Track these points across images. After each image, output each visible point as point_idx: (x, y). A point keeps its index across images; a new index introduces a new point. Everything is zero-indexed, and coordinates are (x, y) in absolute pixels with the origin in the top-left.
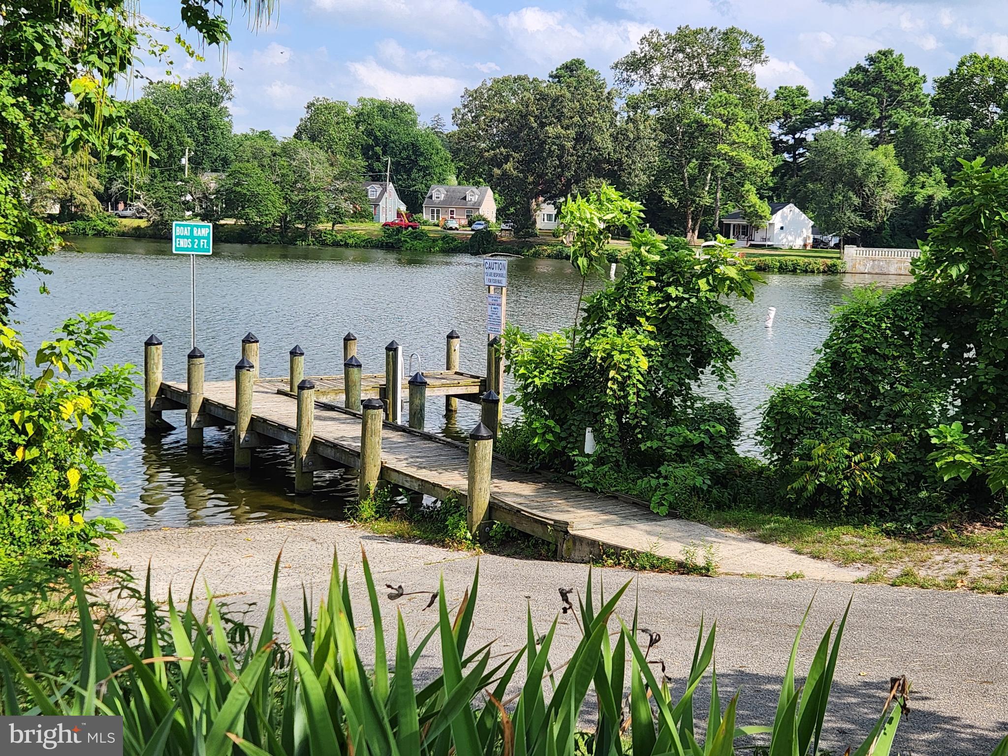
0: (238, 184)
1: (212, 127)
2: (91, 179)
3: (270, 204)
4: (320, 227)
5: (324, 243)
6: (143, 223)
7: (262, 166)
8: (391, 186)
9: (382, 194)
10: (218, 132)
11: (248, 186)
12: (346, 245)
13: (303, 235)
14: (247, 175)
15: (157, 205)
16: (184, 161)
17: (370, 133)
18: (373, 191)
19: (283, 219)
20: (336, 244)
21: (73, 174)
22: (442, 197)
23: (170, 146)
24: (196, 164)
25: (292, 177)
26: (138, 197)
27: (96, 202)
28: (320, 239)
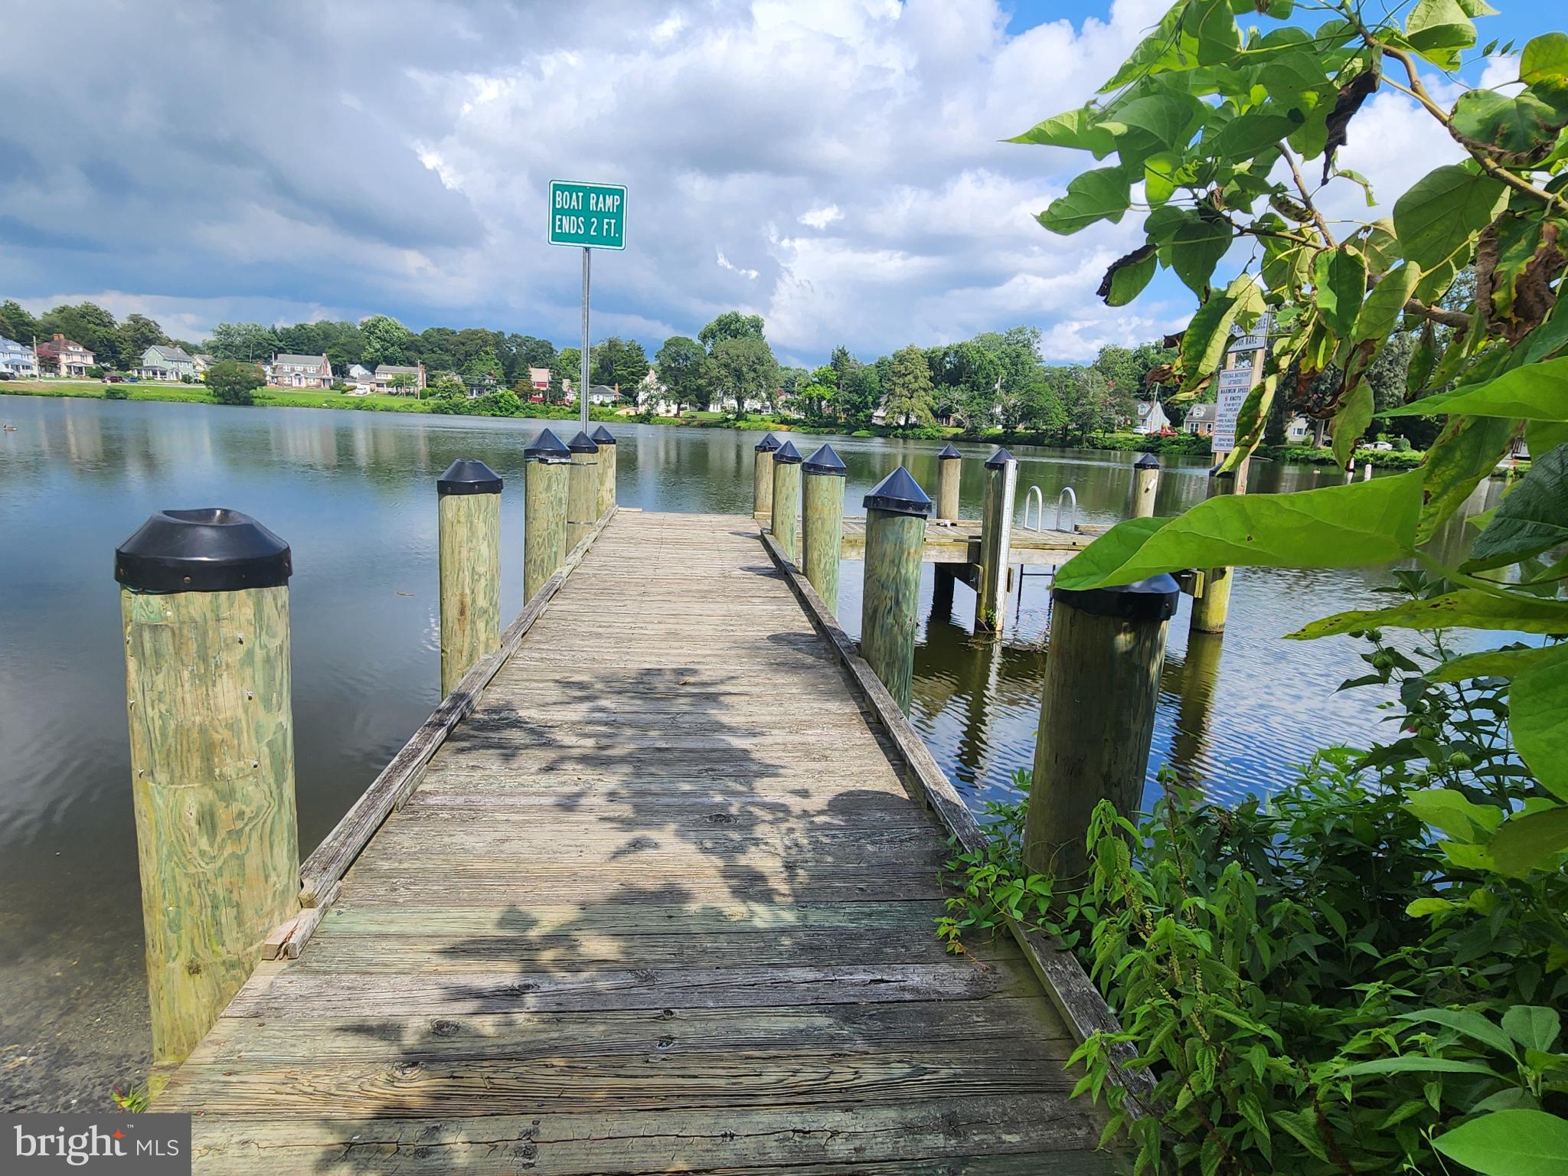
0: (1032, 400)
1: (1022, 363)
2: (927, 398)
3: (1054, 416)
4: (1093, 434)
5: (1095, 446)
6: (960, 431)
7: (1052, 387)
8: (1158, 406)
9: (1150, 411)
10: (1027, 367)
11: (1040, 402)
12: (1114, 448)
13: (1078, 441)
14: (1039, 393)
15: (970, 416)
16: (997, 386)
17: (1145, 366)
18: (1143, 408)
19: (1065, 428)
20: (1105, 448)
21: (915, 395)
22: (1202, 414)
23: (988, 376)
24: (1007, 388)
25: (1074, 395)
26: (957, 410)
27: (930, 415)
28: (1092, 444)
